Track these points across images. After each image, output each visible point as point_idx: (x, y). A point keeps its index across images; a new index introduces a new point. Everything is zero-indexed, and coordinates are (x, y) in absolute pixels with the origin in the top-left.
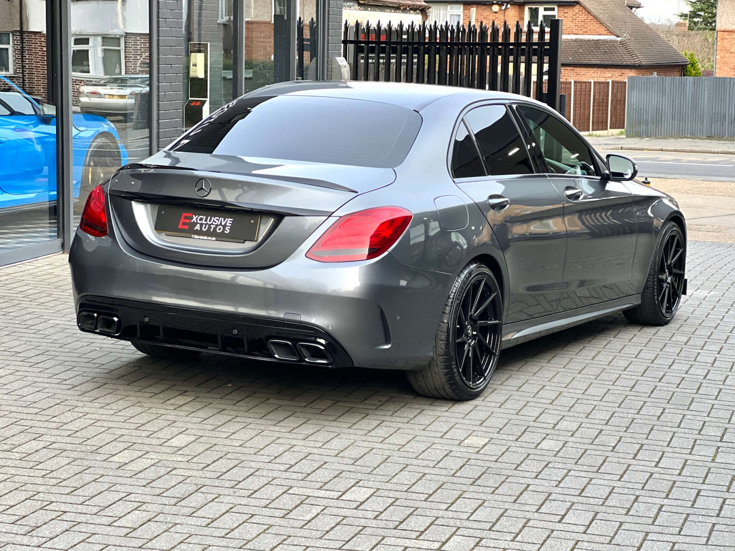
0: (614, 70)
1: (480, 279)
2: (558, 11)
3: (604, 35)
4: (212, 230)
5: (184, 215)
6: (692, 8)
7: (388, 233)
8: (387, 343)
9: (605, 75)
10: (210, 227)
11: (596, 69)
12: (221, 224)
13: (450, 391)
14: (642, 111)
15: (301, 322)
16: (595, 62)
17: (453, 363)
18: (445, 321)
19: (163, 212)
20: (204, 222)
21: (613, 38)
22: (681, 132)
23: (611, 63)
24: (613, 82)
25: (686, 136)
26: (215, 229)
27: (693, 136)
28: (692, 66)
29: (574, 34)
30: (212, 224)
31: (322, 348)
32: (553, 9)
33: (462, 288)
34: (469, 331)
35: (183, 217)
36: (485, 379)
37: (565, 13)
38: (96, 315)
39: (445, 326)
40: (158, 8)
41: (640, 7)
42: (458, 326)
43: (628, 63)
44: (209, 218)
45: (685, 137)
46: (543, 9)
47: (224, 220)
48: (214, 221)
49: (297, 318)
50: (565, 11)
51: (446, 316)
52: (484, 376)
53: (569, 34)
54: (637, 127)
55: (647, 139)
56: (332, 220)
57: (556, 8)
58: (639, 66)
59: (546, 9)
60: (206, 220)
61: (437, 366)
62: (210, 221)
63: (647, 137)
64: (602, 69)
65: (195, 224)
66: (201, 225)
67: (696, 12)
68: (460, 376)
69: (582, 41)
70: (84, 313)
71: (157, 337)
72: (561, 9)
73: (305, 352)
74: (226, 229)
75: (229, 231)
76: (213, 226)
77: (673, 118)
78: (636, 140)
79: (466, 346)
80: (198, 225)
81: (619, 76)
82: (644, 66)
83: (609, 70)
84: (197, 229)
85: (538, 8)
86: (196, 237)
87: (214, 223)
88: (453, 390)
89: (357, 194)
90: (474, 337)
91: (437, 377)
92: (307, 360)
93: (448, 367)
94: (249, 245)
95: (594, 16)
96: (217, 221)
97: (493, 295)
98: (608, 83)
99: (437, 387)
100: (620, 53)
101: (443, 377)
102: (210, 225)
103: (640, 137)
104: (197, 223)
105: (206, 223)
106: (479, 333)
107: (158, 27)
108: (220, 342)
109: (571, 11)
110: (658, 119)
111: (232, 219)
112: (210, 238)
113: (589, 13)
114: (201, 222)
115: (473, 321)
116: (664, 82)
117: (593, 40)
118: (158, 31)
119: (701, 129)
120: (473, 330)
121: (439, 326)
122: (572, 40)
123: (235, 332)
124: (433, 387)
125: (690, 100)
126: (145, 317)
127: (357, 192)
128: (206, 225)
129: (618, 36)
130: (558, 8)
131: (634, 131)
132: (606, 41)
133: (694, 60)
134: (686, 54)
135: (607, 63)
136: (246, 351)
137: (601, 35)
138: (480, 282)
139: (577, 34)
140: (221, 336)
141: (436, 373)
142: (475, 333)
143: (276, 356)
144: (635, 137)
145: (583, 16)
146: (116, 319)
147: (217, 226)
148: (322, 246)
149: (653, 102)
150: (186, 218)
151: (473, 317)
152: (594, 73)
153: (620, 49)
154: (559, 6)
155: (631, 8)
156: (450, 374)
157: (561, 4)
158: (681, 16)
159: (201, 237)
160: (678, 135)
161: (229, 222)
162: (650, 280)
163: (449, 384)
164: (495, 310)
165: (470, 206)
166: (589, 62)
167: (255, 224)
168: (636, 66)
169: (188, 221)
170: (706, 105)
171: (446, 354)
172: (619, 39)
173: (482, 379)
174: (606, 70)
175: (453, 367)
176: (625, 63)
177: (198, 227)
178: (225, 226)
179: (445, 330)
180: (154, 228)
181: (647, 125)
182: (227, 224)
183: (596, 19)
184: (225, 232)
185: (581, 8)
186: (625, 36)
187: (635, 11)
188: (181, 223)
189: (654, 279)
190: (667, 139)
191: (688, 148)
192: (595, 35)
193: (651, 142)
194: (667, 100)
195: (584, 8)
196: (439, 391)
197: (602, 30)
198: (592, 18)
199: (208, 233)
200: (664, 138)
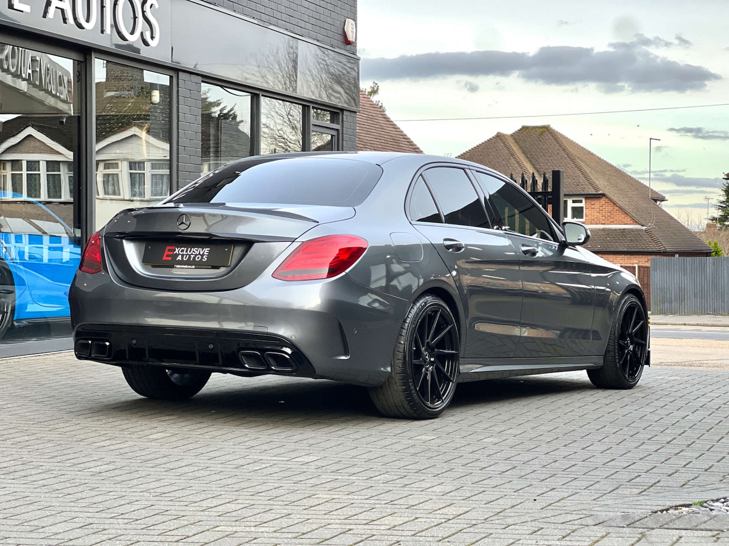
0: (641, 256)
1: (436, 309)
2: (586, 203)
3: (630, 224)
4: (191, 260)
5: (168, 248)
6: (722, 212)
7: (345, 257)
8: (346, 354)
9: (632, 261)
10: (190, 257)
11: (623, 256)
12: (199, 254)
13: (409, 407)
14: (665, 290)
15: (268, 333)
16: (622, 249)
17: (410, 381)
18: (402, 342)
19: (150, 247)
20: (185, 253)
21: (638, 227)
22: (703, 309)
23: (637, 250)
24: (639, 267)
25: (708, 312)
26: (194, 258)
27: (715, 312)
28: (716, 254)
29: (602, 224)
30: (192, 254)
31: (287, 356)
32: (581, 202)
33: (418, 314)
34: (427, 357)
35: (167, 250)
36: (442, 402)
37: (591, 205)
38: (90, 342)
39: (402, 346)
40: (178, 137)
41: (664, 201)
42: (415, 348)
43: (654, 250)
44: (189, 249)
45: (708, 314)
46: (571, 201)
47: (202, 250)
48: (193, 251)
49: (265, 330)
50: (593, 203)
51: (403, 338)
52: (442, 399)
53: (596, 224)
54: (661, 305)
55: (672, 316)
56: (296, 245)
57: (584, 201)
58: (664, 252)
59: (574, 202)
60: (187, 252)
61: (396, 383)
62: (190, 252)
63: (672, 314)
64: (629, 256)
65: (177, 255)
66: (183, 255)
67: (727, 216)
68: (417, 393)
69: (609, 230)
70: (81, 341)
71: (144, 359)
72: (589, 201)
73: (271, 361)
74: (204, 257)
75: (206, 259)
76: (192, 256)
77: (695, 296)
78: (661, 316)
79: (424, 369)
80: (180, 256)
81: (645, 262)
82: (668, 252)
83: (635, 256)
84: (179, 260)
85: (567, 200)
86: (177, 266)
87: (193, 253)
88: (412, 407)
89: (318, 224)
90: (432, 363)
91: (396, 394)
92: (273, 368)
93: (406, 384)
94: (223, 270)
95: (619, 208)
96: (196, 251)
97: (449, 327)
98: (635, 267)
99: (397, 405)
100: (645, 240)
101: (401, 393)
102: (190, 255)
103: (665, 314)
104: (179, 254)
105: (186, 253)
106: (436, 359)
107: (178, 154)
108: (198, 357)
109: (598, 203)
110: (681, 299)
111: (209, 249)
112: (190, 267)
113: (614, 204)
114: (182, 253)
115: (430, 349)
116: (685, 262)
117: (620, 229)
118: (178, 157)
119: (723, 307)
120: (430, 357)
121: (396, 346)
122: (600, 230)
123: (211, 346)
124: (394, 404)
125: (711, 279)
126: (133, 339)
127: (318, 222)
128: (187, 255)
129: (643, 226)
130: (585, 200)
131: (659, 309)
132: (632, 230)
133: (718, 249)
134: (710, 243)
135: (633, 250)
136: (221, 364)
137: (627, 224)
138: (436, 312)
139: (604, 224)
140: (199, 352)
141: (395, 390)
142: (432, 359)
143: (247, 366)
144: (660, 314)
145: (610, 208)
146: (108, 344)
147: (196, 255)
148: (286, 267)
149: (675, 281)
150: (169, 250)
151: (430, 344)
152: (622, 259)
153: (646, 237)
154: (586, 198)
155: (656, 201)
156: (407, 390)
157: (588, 196)
158: (712, 220)
159: (182, 266)
160: (700, 312)
161: (206, 251)
162: (610, 344)
163: (407, 400)
164: (452, 340)
165: (425, 246)
166: (616, 250)
167: (229, 251)
168: (661, 252)
169: (171, 253)
170: (726, 283)
171: (404, 372)
172: (644, 228)
173: (440, 402)
174: (633, 257)
175: (410, 384)
176: (651, 250)
177: (179, 258)
178: (202, 255)
179: (402, 350)
180: (141, 262)
181: (671, 303)
182: (205, 253)
183: (622, 210)
184: (203, 260)
185: (607, 200)
186: (650, 225)
187: (659, 204)
188: (165, 255)
189: (614, 344)
190: (691, 315)
191: (710, 323)
192: (622, 224)
193: (675, 318)
194: (688, 278)
195: (610, 200)
196: (399, 408)
197: (628, 219)
198: (617, 208)
199: (188, 263)
200: (688, 315)
